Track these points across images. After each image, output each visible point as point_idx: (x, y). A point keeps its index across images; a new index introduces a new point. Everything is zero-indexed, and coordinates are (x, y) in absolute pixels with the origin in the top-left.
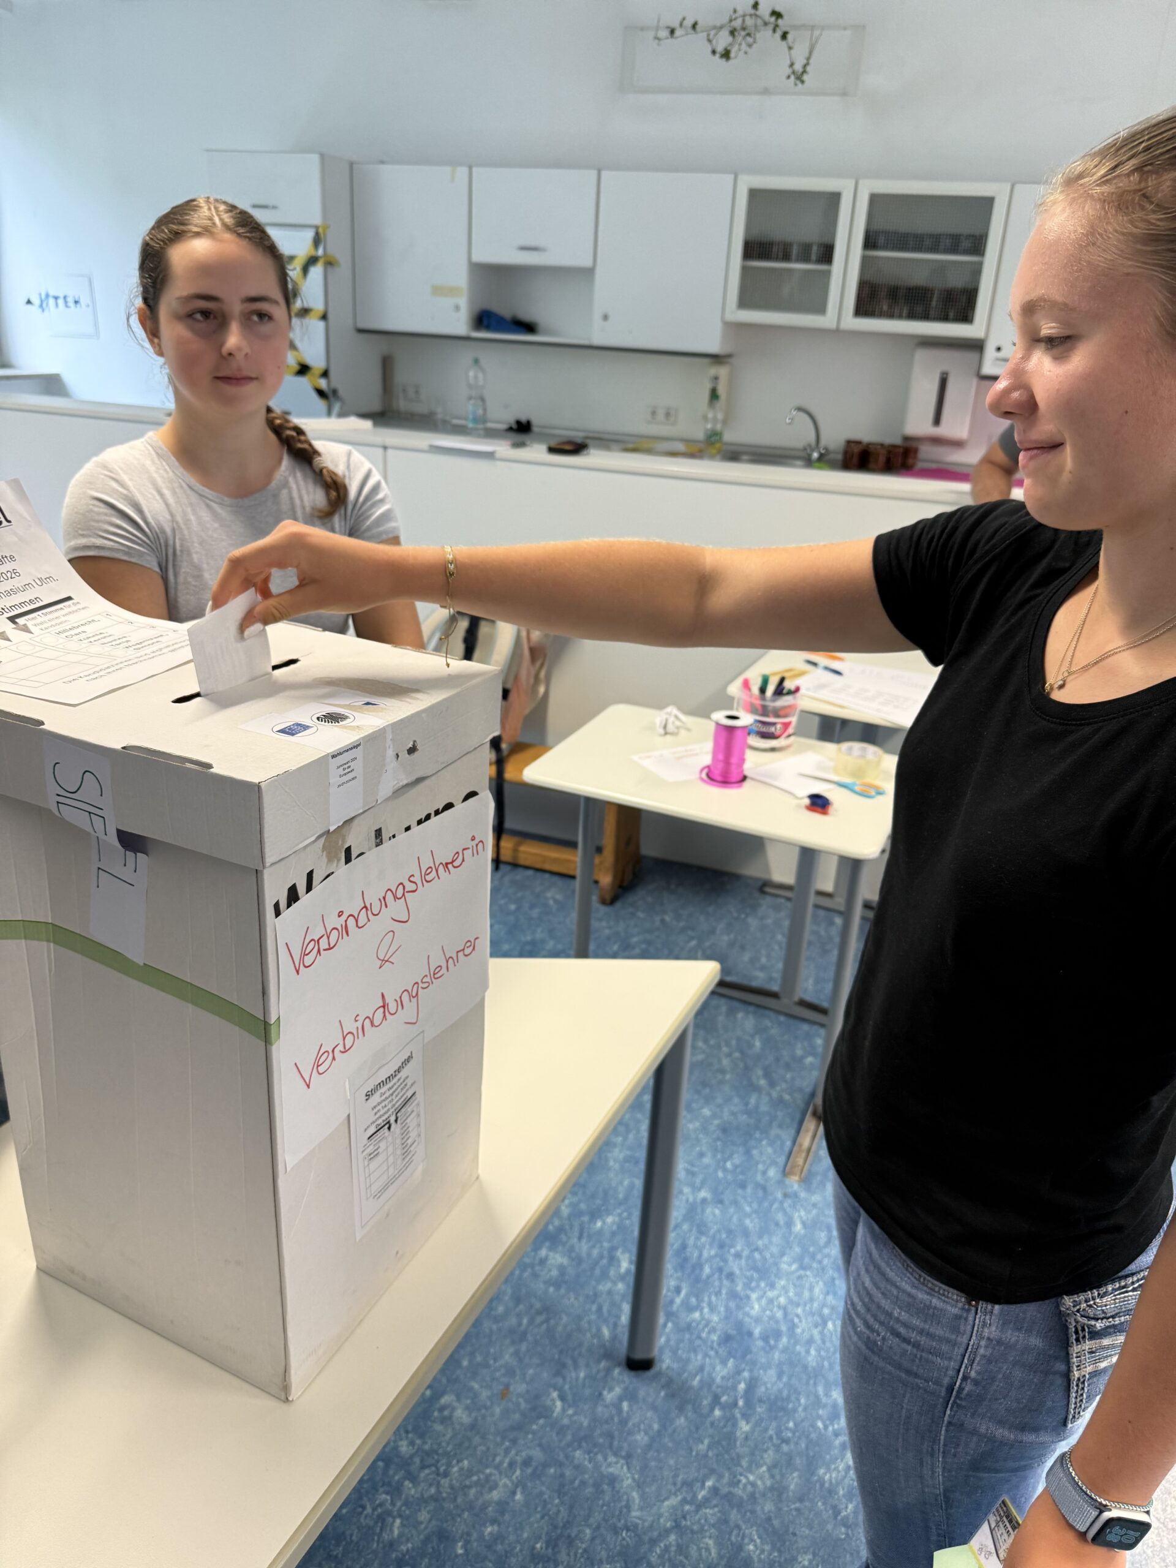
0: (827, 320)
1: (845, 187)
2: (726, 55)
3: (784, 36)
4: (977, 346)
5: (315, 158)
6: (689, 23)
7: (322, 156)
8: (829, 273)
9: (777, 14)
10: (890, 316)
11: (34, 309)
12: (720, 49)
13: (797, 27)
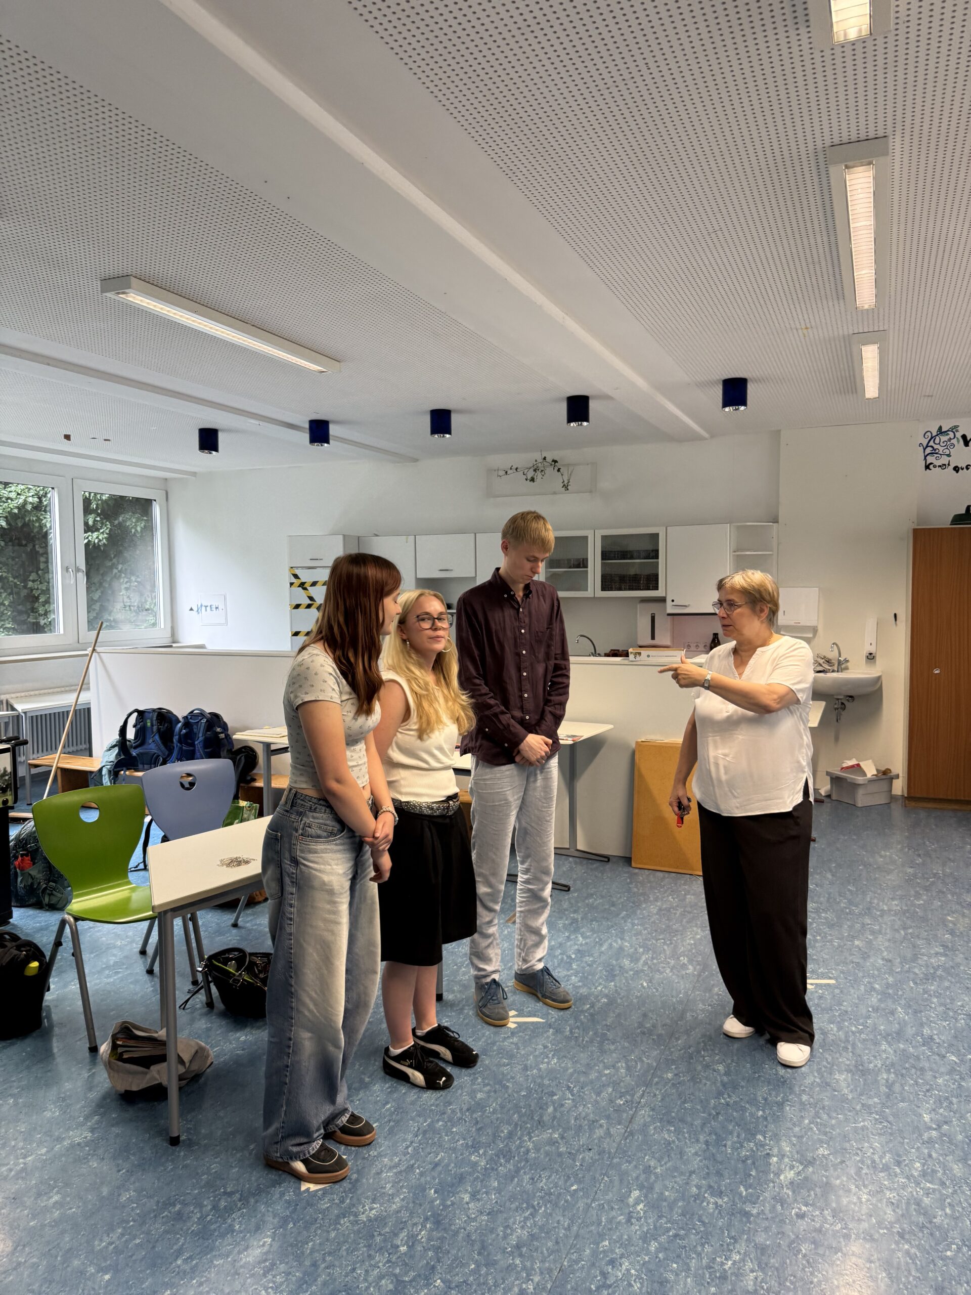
0: (589, 593)
1: (589, 533)
2: (532, 480)
3: (559, 470)
4: (663, 600)
5: (341, 537)
6: (514, 467)
7: (344, 536)
8: (587, 571)
9: (555, 461)
10: (620, 589)
11: (194, 613)
12: (529, 477)
13: (564, 465)
